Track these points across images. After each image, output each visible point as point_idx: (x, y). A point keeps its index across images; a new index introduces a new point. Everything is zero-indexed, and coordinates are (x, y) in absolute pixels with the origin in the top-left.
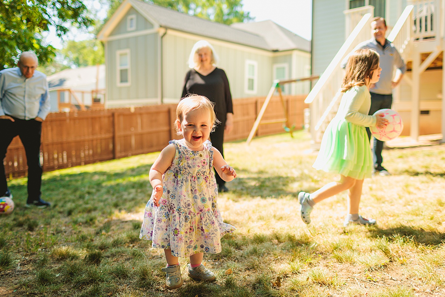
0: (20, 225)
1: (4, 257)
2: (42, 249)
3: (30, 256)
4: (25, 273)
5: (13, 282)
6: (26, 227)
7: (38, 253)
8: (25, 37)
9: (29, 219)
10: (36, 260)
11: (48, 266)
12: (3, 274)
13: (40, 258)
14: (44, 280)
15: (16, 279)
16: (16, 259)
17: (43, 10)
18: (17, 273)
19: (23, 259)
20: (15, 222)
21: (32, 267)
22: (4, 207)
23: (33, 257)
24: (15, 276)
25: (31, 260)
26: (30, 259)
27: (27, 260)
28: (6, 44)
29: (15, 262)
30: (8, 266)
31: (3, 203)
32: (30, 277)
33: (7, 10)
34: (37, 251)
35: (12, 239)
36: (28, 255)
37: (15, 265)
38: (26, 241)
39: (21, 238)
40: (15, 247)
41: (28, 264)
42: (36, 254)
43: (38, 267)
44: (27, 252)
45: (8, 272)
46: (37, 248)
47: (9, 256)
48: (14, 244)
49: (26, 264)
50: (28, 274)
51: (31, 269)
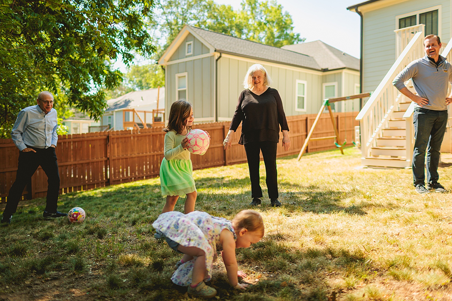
0: (91, 233)
1: (78, 262)
2: (110, 256)
3: (100, 262)
4: (96, 277)
5: (86, 285)
6: (96, 235)
7: (107, 259)
8: (97, 64)
9: (98, 228)
10: (106, 266)
11: (116, 271)
12: (77, 277)
13: (109, 264)
14: (113, 284)
15: (88, 283)
16: (88, 264)
17: (112, 40)
18: (89, 277)
19: (94, 265)
20: (87, 230)
21: (102, 272)
22: (77, 217)
23: (103, 263)
24: (88, 280)
25: (101, 266)
26: (100, 264)
27: (97, 265)
28: (80, 71)
29: (87, 267)
30: (81, 270)
31: (77, 212)
32: (101, 281)
33: (81, 41)
34: (106, 258)
35: (85, 246)
36: (98, 261)
37: (87, 269)
38: (97, 248)
39: (92, 245)
40: (87, 253)
41: (98, 269)
42: (106, 260)
43: (107, 272)
44: (98, 258)
45: (81, 275)
46: (106, 255)
47: (83, 261)
48: (86, 250)
49: (97, 269)
50: (98, 278)
51: (101, 273)
